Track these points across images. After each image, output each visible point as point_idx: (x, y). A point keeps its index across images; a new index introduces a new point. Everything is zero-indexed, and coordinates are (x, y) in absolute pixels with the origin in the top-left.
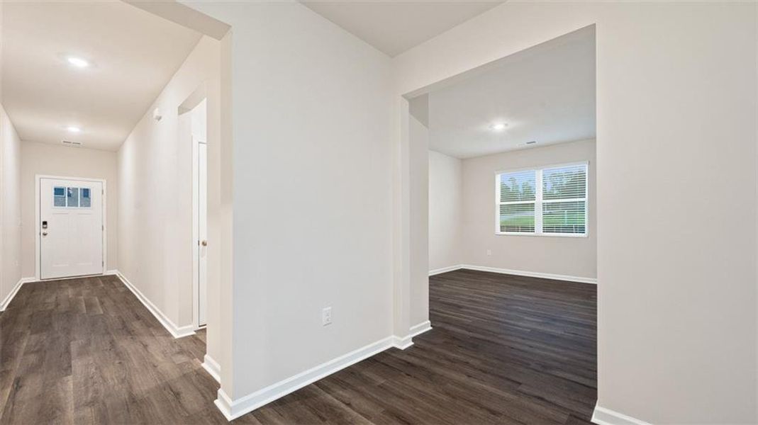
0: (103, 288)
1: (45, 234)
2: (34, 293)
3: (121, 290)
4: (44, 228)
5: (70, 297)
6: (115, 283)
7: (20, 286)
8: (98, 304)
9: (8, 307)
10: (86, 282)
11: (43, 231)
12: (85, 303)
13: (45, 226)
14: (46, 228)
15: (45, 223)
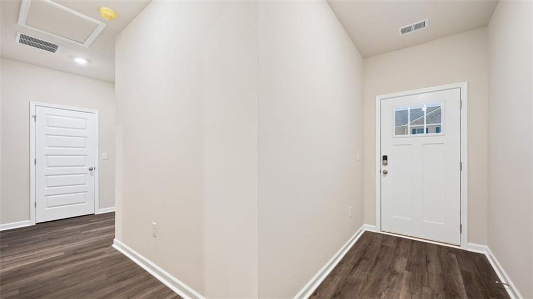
1: (385, 173)
4: (384, 164)
7: (361, 234)
11: (384, 168)
13: (385, 162)
14: (386, 164)
15: (385, 158)
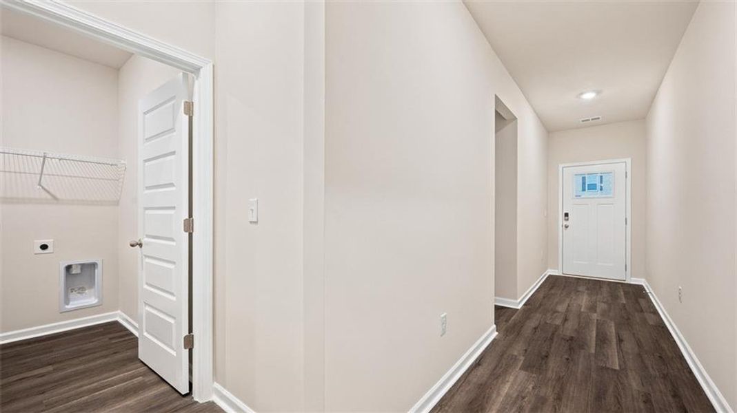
0: (624, 305)
1: (567, 227)
2: (553, 291)
3: (651, 320)
4: (565, 220)
5: (582, 310)
6: (642, 301)
7: (545, 277)
8: (614, 340)
9: (525, 305)
10: (605, 289)
11: (565, 223)
12: (597, 328)
13: (567, 218)
14: (568, 220)
15: (566, 215)
